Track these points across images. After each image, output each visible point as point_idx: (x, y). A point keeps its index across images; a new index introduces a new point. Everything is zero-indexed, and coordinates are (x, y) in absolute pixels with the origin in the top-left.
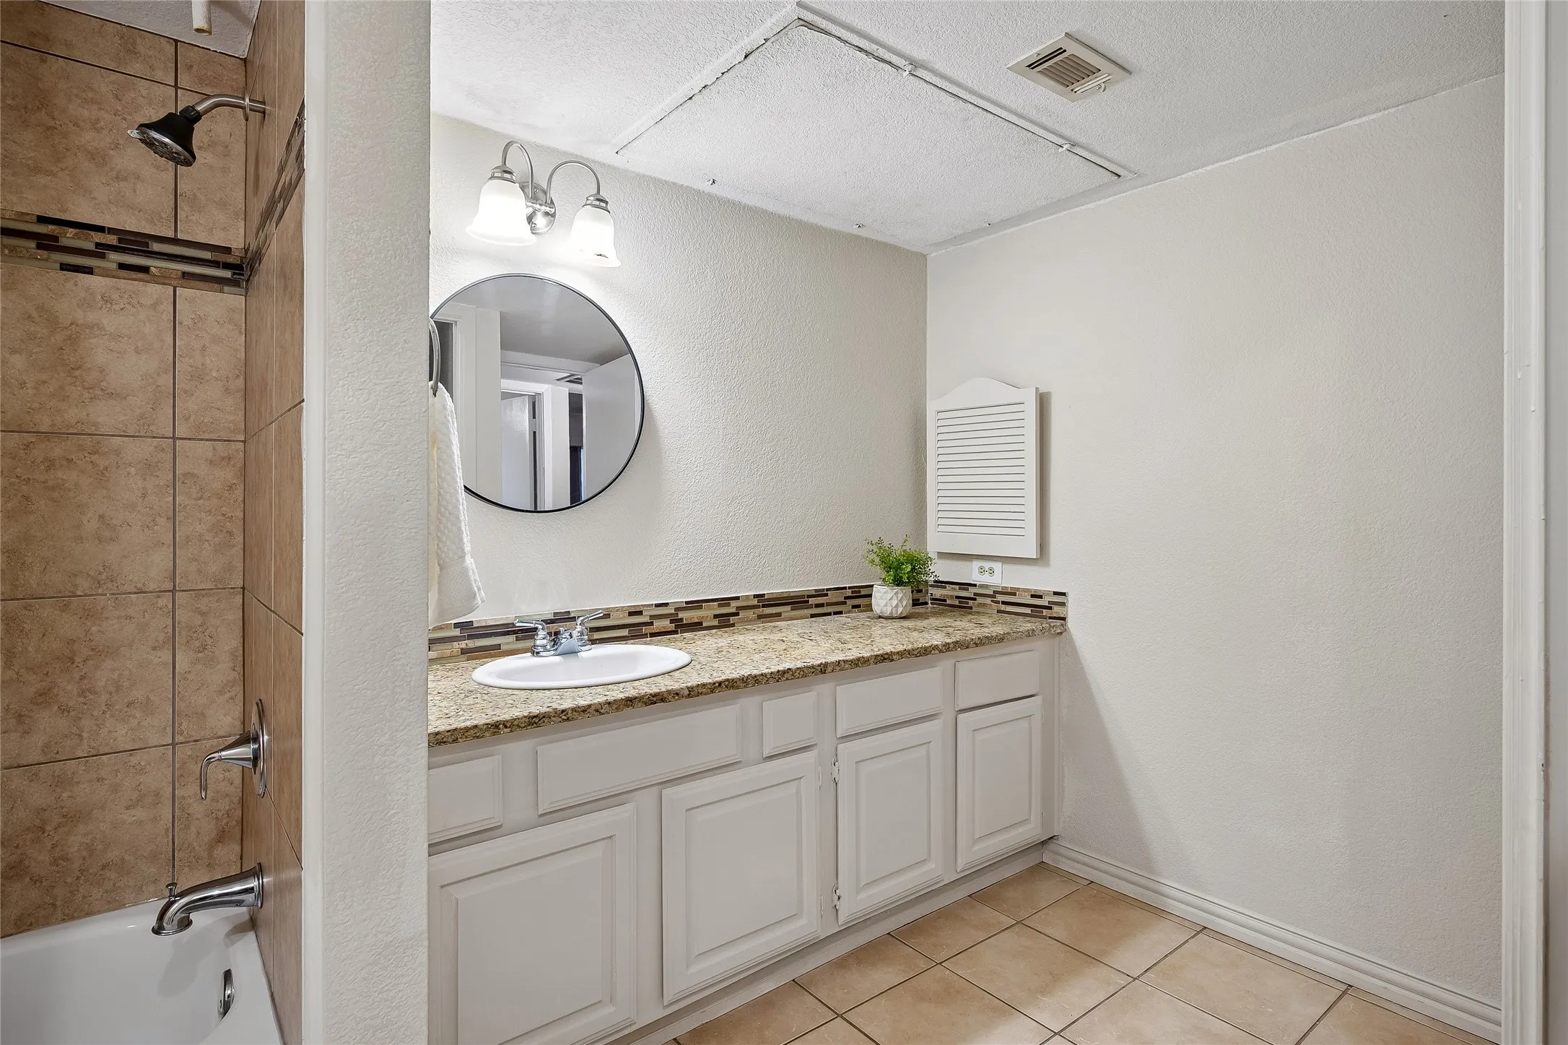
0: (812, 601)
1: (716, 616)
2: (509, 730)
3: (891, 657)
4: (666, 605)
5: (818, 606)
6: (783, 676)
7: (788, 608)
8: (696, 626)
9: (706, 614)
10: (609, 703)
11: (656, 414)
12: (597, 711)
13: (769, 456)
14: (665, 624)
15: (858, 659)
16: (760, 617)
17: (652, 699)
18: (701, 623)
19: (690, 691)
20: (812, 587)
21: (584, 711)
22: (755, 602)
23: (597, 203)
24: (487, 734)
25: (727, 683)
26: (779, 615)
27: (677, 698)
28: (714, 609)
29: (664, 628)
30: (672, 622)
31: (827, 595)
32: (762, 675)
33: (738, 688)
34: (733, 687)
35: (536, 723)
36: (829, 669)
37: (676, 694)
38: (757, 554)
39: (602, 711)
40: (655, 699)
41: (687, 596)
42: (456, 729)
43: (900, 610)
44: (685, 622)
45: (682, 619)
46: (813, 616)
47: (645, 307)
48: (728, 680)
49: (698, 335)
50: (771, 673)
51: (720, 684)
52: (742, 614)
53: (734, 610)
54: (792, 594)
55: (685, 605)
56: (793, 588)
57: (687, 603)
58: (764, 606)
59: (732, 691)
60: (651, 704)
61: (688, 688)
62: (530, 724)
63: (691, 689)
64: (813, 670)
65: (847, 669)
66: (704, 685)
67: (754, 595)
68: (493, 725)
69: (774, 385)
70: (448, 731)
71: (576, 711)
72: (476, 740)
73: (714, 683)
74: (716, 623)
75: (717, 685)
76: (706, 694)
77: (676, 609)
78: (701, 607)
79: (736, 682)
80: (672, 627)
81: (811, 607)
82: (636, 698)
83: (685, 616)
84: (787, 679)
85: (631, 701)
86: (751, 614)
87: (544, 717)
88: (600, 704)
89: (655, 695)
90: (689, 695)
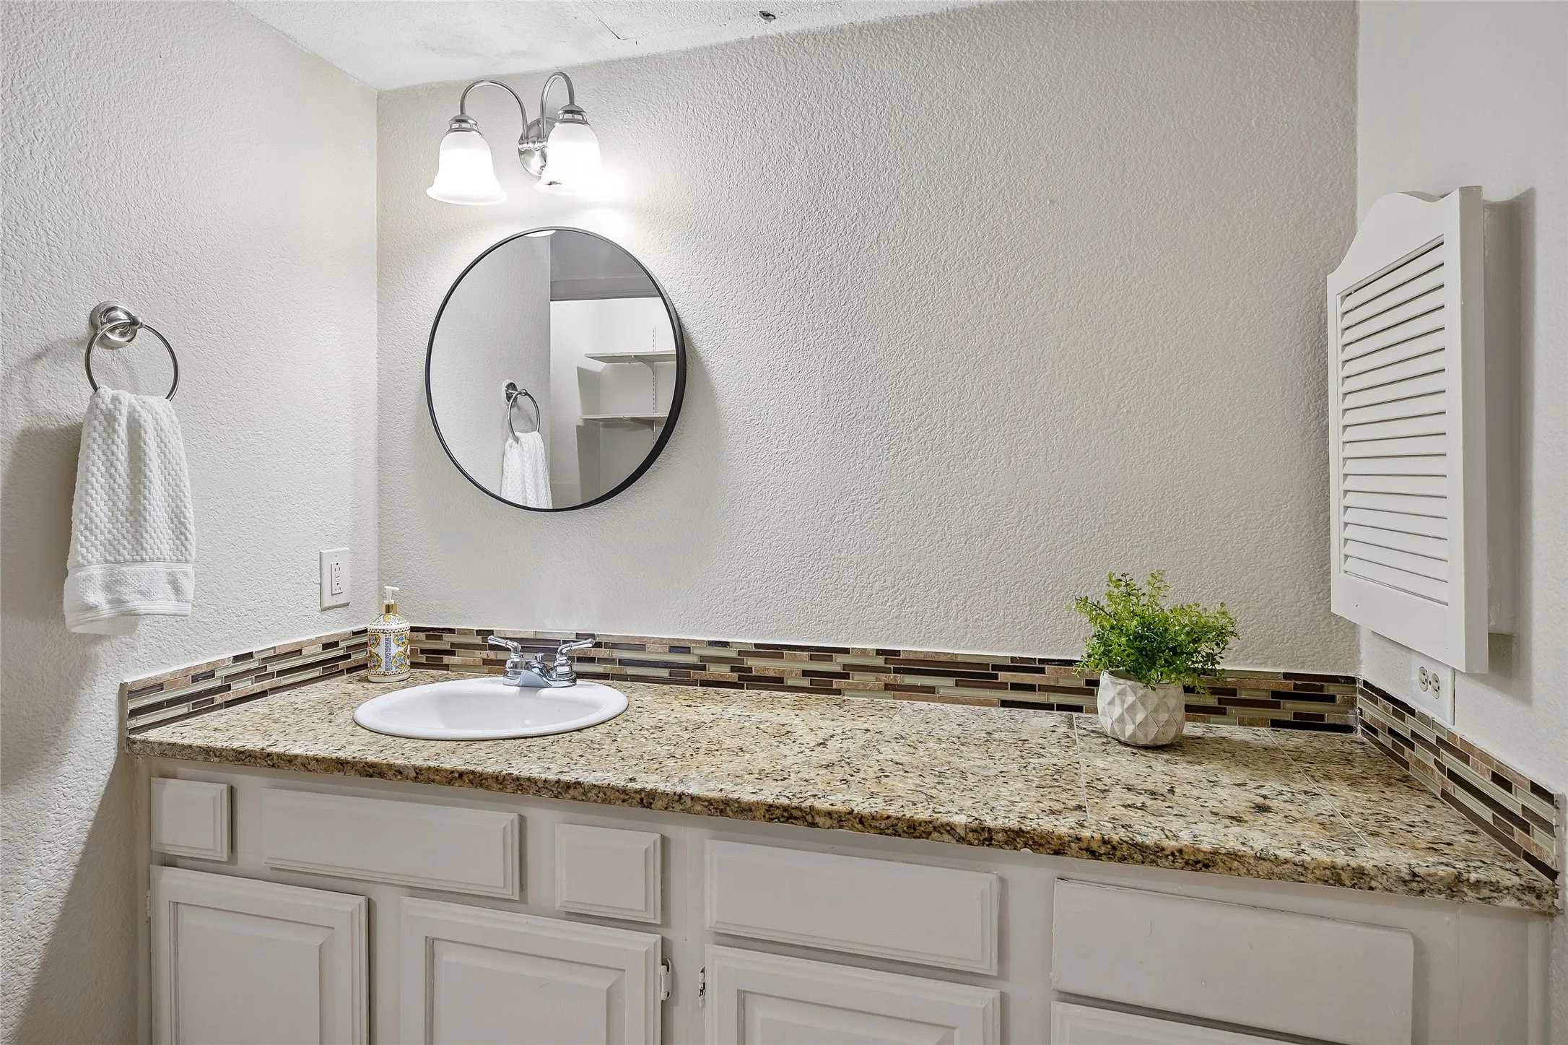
0: (1003, 676)
1: (805, 673)
2: (218, 759)
3: (809, 818)
4: (725, 644)
5: (1016, 687)
6: (566, 792)
7: (950, 681)
8: (776, 683)
9: (791, 667)
10: (317, 760)
11: (714, 376)
12: (303, 765)
13: (912, 424)
14: (723, 671)
15: (726, 802)
16: (888, 687)
17: (368, 769)
18: (781, 680)
19: (417, 773)
20: (1004, 653)
21: (290, 761)
22: (880, 661)
23: (570, 116)
24: (200, 758)
25: (471, 777)
26: (931, 690)
27: (399, 777)
28: (803, 661)
29: (721, 676)
30: (733, 669)
31: (1042, 671)
32: (529, 779)
33: (488, 788)
34: (481, 785)
35: (243, 760)
36: (659, 804)
37: (399, 772)
38: (888, 584)
39: (309, 767)
40: (371, 770)
41: (762, 636)
42: (174, 744)
43: (1129, 729)
44: (754, 673)
45: (750, 669)
46: (1005, 704)
47: (697, 231)
48: (473, 773)
49: (780, 251)
50: (545, 781)
51: (461, 775)
52: (857, 677)
53: (838, 669)
54: (960, 660)
55: (754, 649)
56: (965, 648)
57: (756, 645)
58: (897, 671)
59: (480, 790)
60: (367, 775)
61: (415, 768)
62: (238, 760)
63: (418, 771)
64: (623, 796)
65: (698, 813)
66: (437, 770)
67: (877, 650)
68: (204, 750)
69: (924, 302)
70: (169, 744)
71: (281, 759)
72: (190, 761)
73: (452, 772)
74: (805, 682)
75: (456, 775)
76: (439, 783)
77: (740, 653)
78: (781, 656)
79: (486, 779)
80: (734, 677)
81: (1003, 686)
82: (348, 763)
83: (758, 665)
84: (574, 798)
85: (341, 764)
86: (870, 678)
87: (250, 756)
88: (307, 758)
89: (372, 765)
90: (415, 778)
